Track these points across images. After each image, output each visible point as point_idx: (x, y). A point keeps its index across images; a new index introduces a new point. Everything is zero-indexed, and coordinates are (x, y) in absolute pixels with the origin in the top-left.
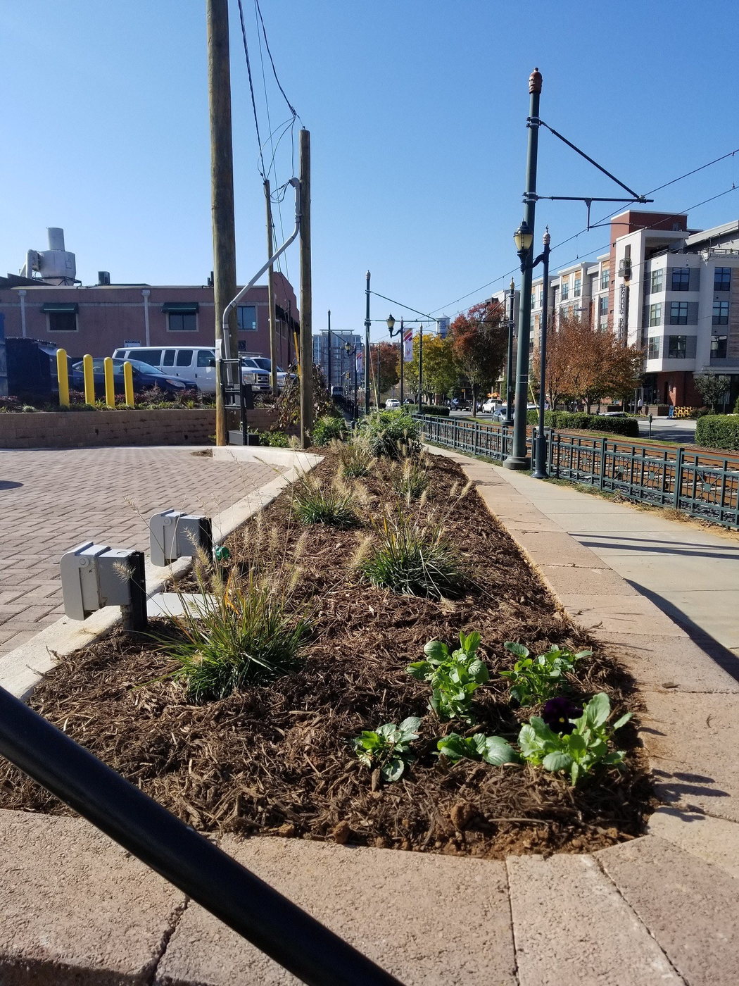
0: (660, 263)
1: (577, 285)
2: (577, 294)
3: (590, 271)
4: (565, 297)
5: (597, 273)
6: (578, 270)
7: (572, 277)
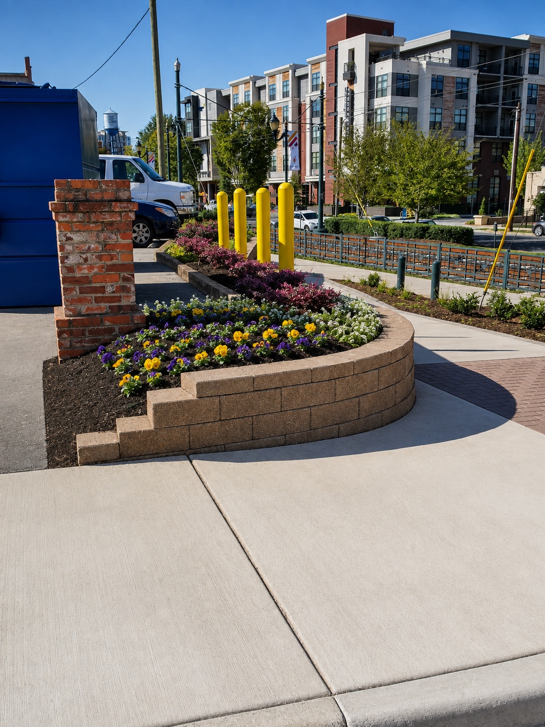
0: (385, 68)
1: (285, 85)
2: (285, 95)
3: (299, 72)
4: (272, 98)
5: (308, 74)
6: (285, 72)
7: (279, 79)
